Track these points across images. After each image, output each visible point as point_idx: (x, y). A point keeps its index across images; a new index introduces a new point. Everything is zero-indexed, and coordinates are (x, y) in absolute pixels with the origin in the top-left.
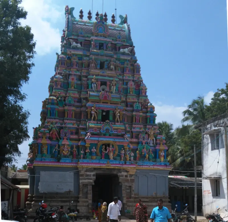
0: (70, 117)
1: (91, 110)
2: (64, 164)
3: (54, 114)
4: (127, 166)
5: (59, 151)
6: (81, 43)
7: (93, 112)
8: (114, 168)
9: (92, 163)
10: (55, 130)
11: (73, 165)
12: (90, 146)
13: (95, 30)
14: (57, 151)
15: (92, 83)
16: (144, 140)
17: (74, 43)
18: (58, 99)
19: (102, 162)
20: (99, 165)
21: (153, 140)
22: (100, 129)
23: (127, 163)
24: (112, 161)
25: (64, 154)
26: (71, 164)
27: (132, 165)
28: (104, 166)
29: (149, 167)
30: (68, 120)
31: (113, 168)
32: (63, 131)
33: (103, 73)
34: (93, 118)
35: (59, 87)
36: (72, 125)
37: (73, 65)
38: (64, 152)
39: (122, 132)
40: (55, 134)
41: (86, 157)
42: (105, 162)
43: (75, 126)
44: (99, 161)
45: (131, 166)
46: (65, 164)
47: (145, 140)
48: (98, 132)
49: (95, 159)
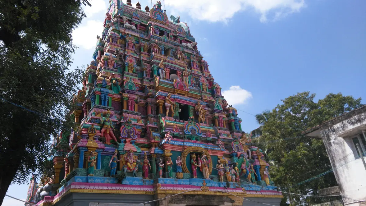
0: (132, 110)
1: (164, 102)
2: (129, 188)
3: (106, 102)
4: (232, 191)
5: (118, 163)
6: (136, 26)
7: (168, 103)
8: (215, 194)
9: (180, 186)
10: (110, 127)
11: (145, 189)
12: (171, 154)
13: (153, 16)
14: (115, 162)
15: (159, 68)
16: (238, 151)
17: (127, 23)
18: (112, 82)
19: (194, 183)
20: (192, 189)
21: (248, 152)
22: (183, 129)
23: (231, 186)
24: (209, 182)
25: (129, 168)
26: (142, 189)
27: (238, 189)
28: (199, 191)
29: (256, 193)
30: (128, 113)
31: (212, 193)
32: (124, 129)
33: (171, 59)
34: (167, 112)
35: (111, 67)
36: (136, 122)
37: (128, 45)
38: (129, 164)
39: (213, 136)
40: (110, 132)
41: (168, 174)
42: (200, 184)
43: (142, 123)
44: (190, 181)
45: (237, 191)
46: (133, 189)
47: (240, 151)
48: (181, 133)
49: (183, 178)
